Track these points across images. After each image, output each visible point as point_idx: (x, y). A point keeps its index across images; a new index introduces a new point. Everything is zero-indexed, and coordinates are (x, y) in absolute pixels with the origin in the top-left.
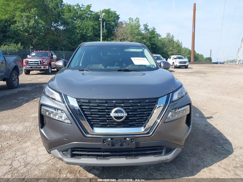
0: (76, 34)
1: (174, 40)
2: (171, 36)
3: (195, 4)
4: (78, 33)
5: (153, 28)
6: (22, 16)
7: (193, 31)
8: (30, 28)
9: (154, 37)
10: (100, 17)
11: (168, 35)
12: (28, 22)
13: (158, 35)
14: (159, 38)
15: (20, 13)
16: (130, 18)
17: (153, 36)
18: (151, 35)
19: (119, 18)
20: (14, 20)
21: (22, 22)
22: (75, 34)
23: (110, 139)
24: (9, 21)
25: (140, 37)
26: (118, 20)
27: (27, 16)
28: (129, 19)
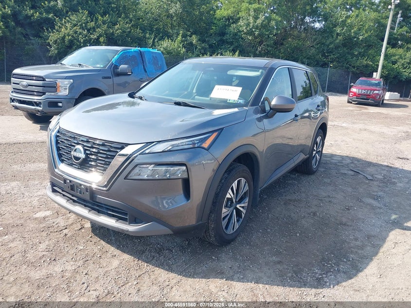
0: (335, 36)
4: (338, 34)
6: (249, 10)
8: (257, 28)
12: (256, 18)
15: (247, 5)
20: (238, 16)
21: (247, 20)
22: (333, 36)
23: (68, 181)
24: (232, 18)
27: (255, 10)
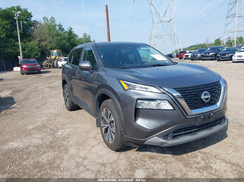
1: (91, 40)
2: (88, 36)
3: (107, 6)
5: (70, 28)
7: (108, 32)
9: (72, 38)
10: (15, 15)
11: (85, 35)
13: (76, 36)
14: (77, 39)
16: (44, 17)
17: (71, 36)
18: (70, 35)
19: (32, 16)
23: (203, 117)
25: (59, 38)
26: (31, 19)
28: (44, 19)
